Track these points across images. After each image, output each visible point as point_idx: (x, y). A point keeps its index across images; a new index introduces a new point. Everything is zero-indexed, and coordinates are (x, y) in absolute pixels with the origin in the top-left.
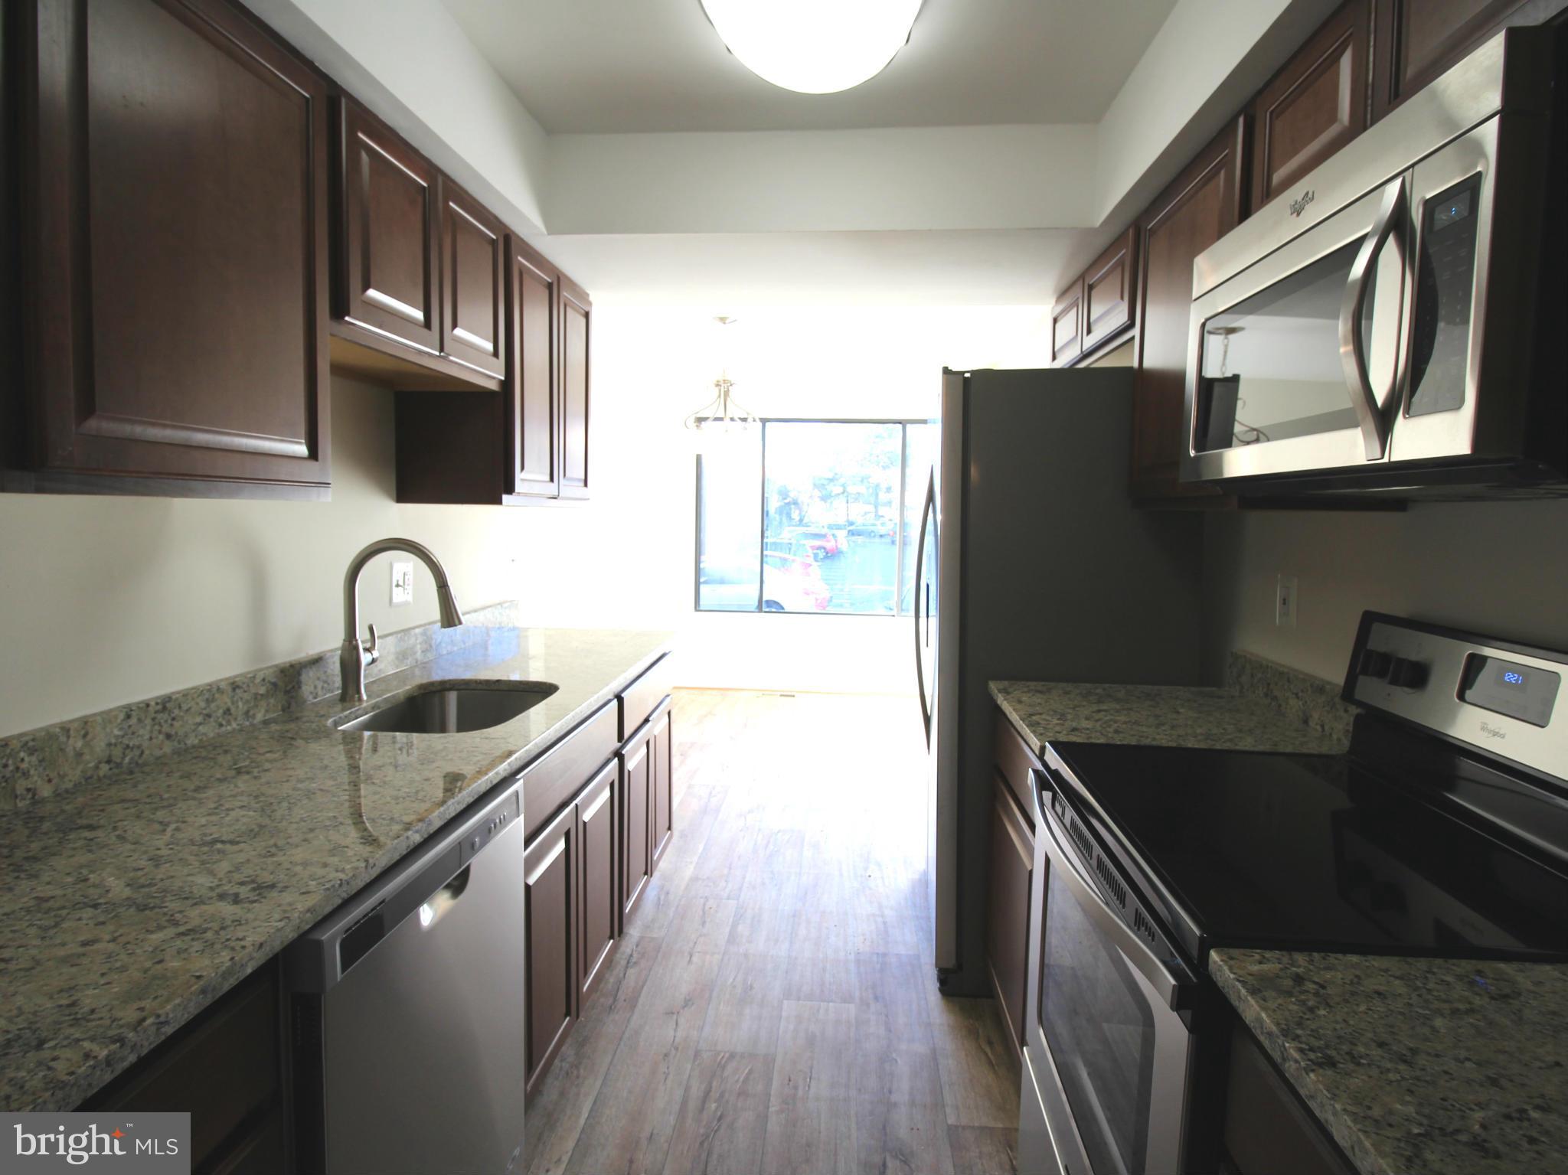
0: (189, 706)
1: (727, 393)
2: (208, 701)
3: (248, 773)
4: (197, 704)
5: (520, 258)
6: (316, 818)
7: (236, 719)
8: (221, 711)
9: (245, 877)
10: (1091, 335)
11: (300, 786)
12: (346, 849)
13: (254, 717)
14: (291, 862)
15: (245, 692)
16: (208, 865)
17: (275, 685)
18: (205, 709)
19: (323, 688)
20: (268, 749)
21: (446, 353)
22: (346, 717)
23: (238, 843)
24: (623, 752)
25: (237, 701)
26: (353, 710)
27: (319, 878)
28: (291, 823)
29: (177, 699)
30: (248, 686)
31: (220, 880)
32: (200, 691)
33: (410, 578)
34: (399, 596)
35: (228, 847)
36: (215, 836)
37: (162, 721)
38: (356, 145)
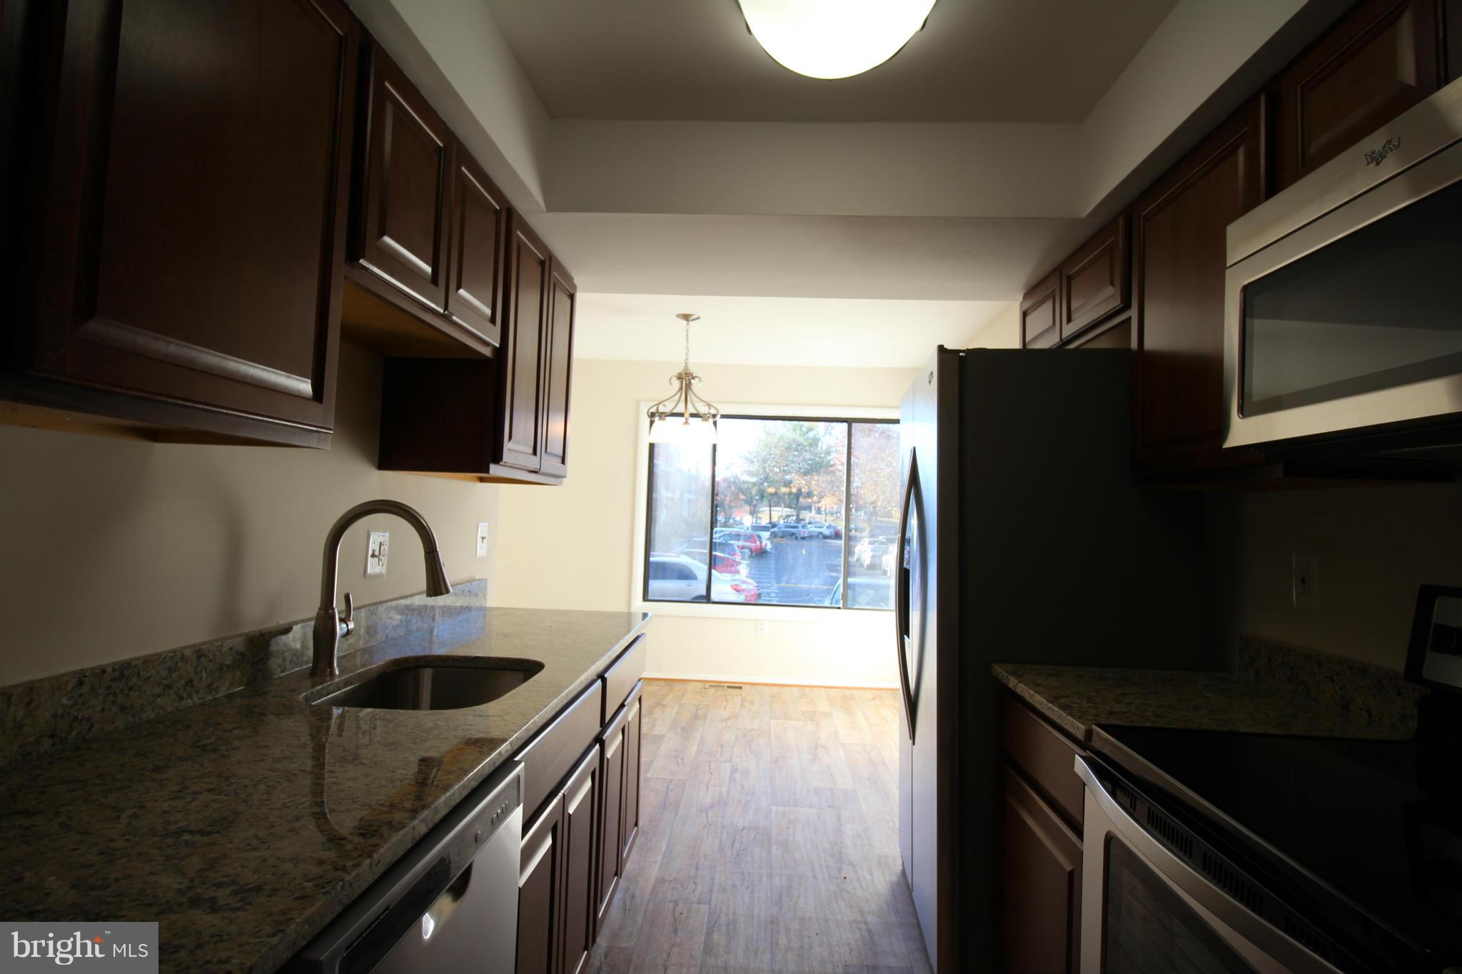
0: (149, 674)
1: (689, 386)
2: (170, 670)
3: (214, 751)
4: (158, 672)
5: (518, 232)
6: (301, 804)
7: (197, 692)
8: (183, 682)
9: (224, 877)
10: (1071, 324)
11: (278, 766)
12: (343, 842)
13: (217, 690)
14: (278, 858)
15: (211, 661)
16: (174, 862)
17: (242, 654)
18: (166, 679)
19: (291, 661)
20: (235, 725)
21: (449, 312)
22: (318, 692)
23: (209, 833)
24: (604, 738)
25: (201, 672)
26: (326, 684)
27: (316, 879)
28: (271, 809)
29: (136, 666)
30: (214, 655)
31: (191, 880)
32: (162, 658)
33: (386, 548)
34: (374, 567)
35: (198, 838)
36: (182, 824)
37: (118, 690)
38: (383, 95)
